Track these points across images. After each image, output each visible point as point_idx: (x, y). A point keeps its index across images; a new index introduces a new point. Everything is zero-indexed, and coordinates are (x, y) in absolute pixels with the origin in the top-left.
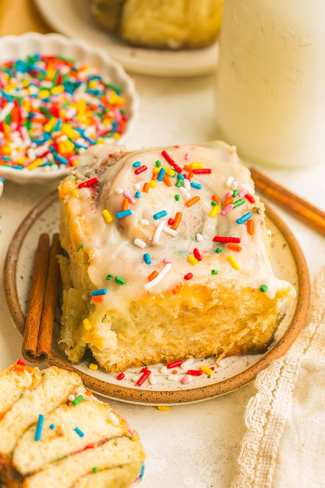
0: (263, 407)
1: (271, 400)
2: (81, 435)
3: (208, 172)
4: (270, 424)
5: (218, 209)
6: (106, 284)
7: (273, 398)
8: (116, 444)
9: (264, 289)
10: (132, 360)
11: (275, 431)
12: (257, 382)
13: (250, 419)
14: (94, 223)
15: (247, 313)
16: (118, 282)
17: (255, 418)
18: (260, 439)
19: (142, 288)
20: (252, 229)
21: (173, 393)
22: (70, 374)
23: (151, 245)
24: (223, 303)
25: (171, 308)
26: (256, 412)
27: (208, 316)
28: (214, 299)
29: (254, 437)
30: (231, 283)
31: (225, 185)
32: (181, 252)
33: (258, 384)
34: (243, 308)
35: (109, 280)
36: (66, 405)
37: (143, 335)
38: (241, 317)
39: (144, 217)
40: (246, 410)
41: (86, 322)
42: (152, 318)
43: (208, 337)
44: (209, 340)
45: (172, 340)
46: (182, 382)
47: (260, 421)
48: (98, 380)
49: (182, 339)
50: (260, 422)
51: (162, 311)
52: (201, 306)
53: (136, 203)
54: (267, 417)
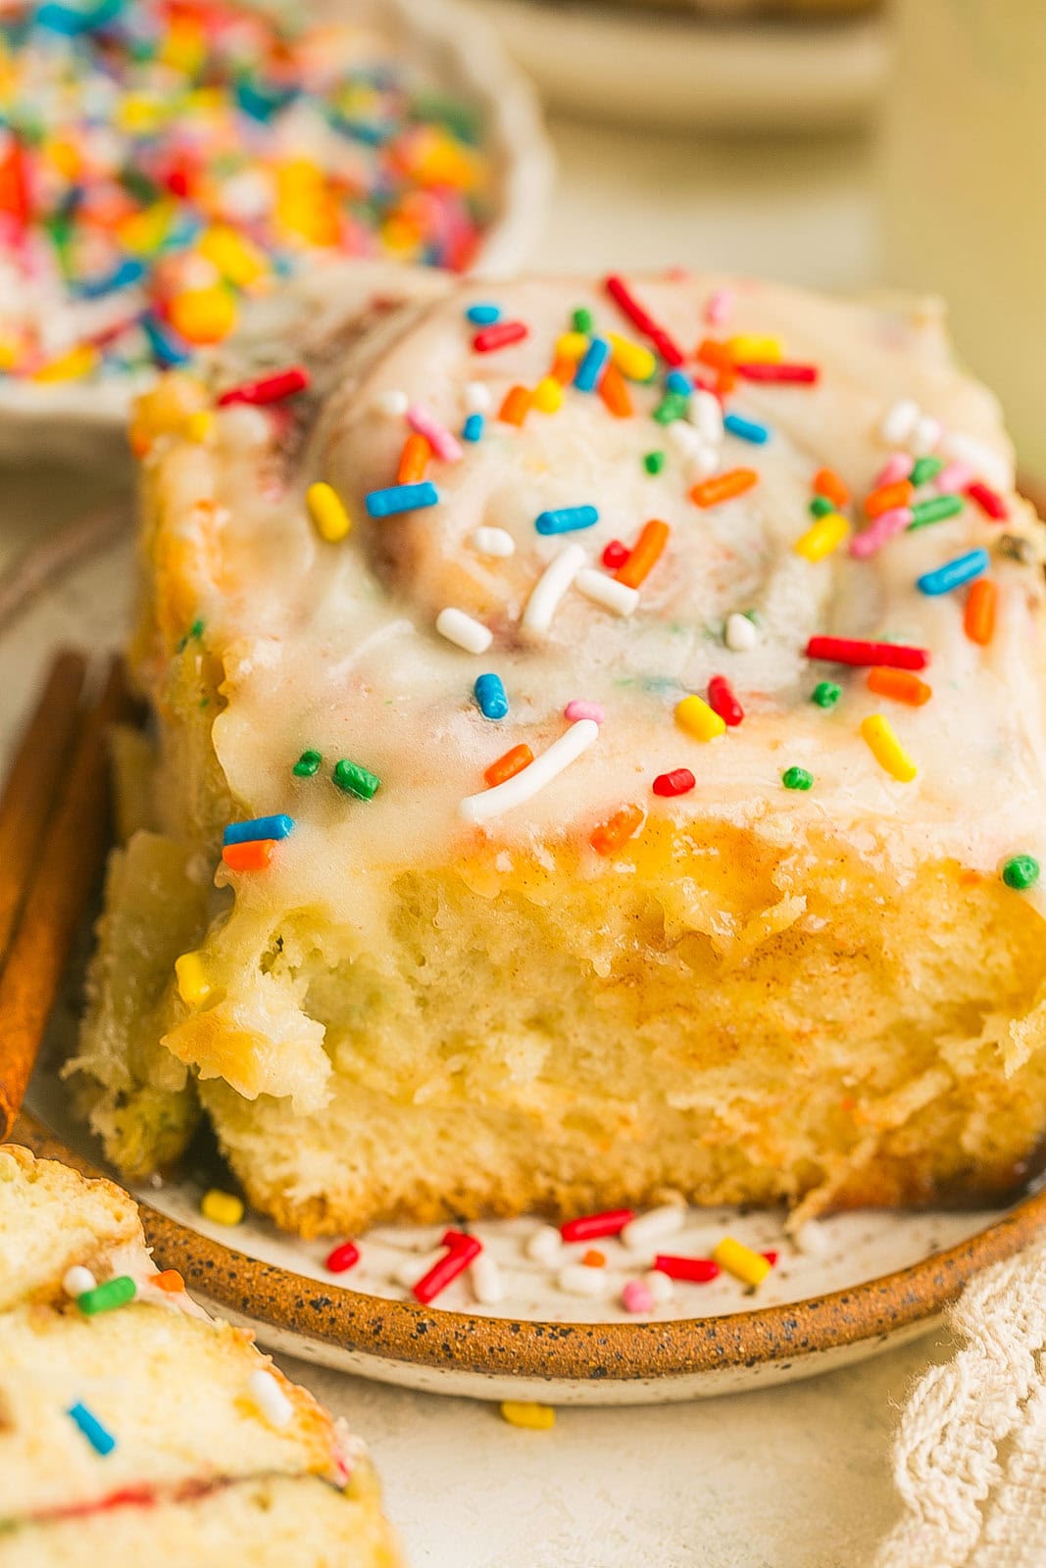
0: (988, 1413)
1: (1026, 1389)
2: (101, 1443)
3: (804, 376)
4: (1011, 1491)
5: (835, 530)
6: (291, 797)
7: (1036, 1381)
8: (264, 1504)
9: (1022, 871)
10: (400, 1187)
11: (1034, 1525)
12: (969, 1309)
13: (922, 1460)
14: (268, 543)
15: (939, 992)
16: (347, 786)
17: (943, 1460)
18: (962, 1557)
19: (455, 815)
20: (983, 619)
21: (571, 1330)
22: (89, 1188)
23: (514, 641)
24: (828, 924)
25: (583, 922)
26: (951, 1433)
27: (758, 988)
28: (787, 895)
29: (932, 1548)
30: (871, 830)
31: (876, 438)
32: (651, 684)
33: (970, 1313)
34: (925, 964)
35: (307, 774)
36: (45, 1309)
37: (455, 1063)
38: (910, 1012)
39: (491, 520)
40: (904, 1422)
41: (188, 966)
42: (496, 972)
43: (754, 1096)
44: (756, 1115)
45: (586, 1102)
46: (624, 1303)
47: (966, 1475)
48: (231, 1251)
49: (633, 1097)
50: (966, 1481)
51: (544, 941)
52: (722, 928)
53: (459, 462)
54: (1002, 1460)
